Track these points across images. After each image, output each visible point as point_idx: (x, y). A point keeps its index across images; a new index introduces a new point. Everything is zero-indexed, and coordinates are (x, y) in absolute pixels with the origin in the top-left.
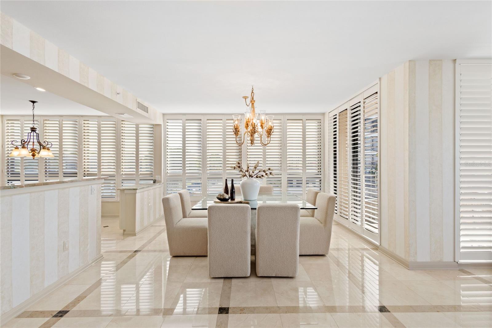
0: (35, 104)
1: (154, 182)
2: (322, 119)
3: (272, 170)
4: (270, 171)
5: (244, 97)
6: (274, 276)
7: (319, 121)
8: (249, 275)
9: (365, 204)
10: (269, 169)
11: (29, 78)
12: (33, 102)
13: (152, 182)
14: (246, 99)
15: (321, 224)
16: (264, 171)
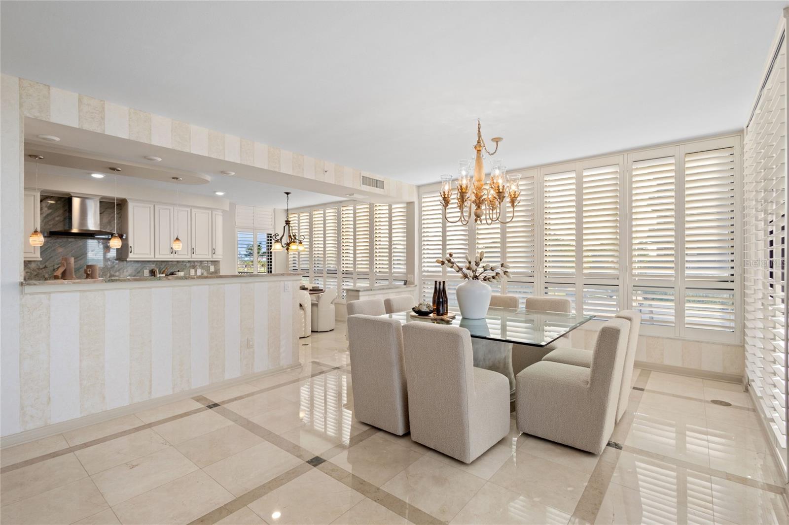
0: (289, 195)
1: (405, 284)
8: (402, 435)
11: (234, 174)
12: (287, 194)
13: (402, 283)
14: (497, 142)
16: (492, 269)
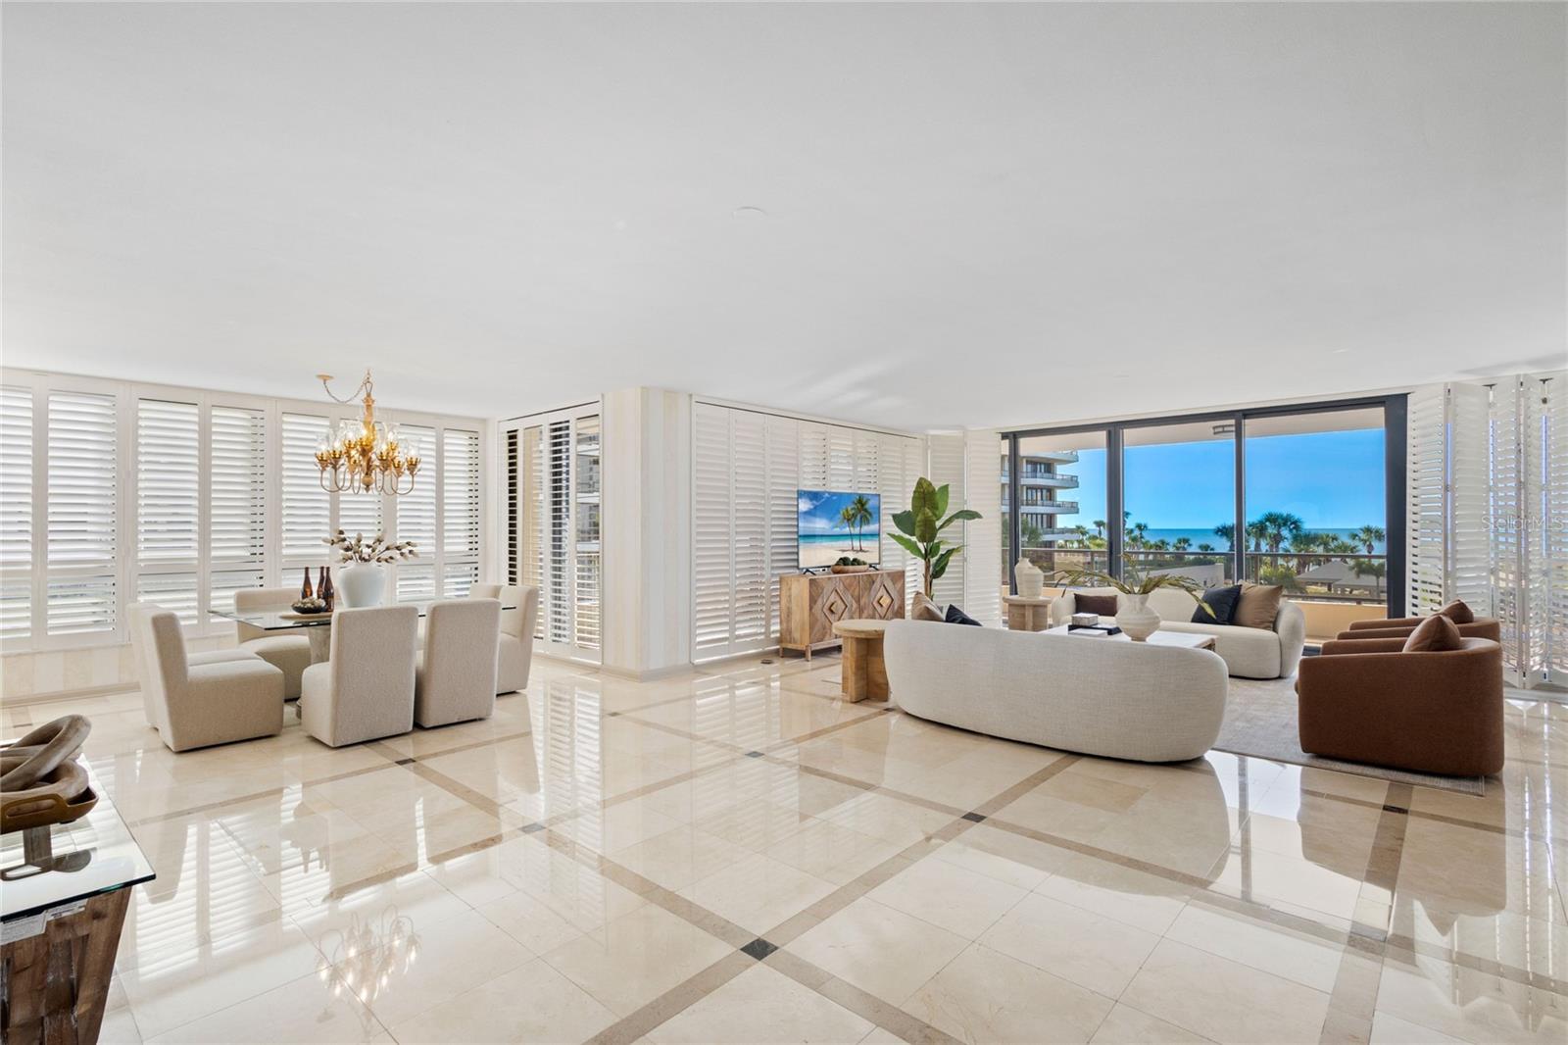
2: (481, 432)
3: (415, 546)
4: (410, 548)
5: (320, 376)
6: (456, 721)
7: (474, 435)
8: (410, 728)
9: (578, 617)
10: (408, 544)
15: (514, 639)
16: (398, 548)
